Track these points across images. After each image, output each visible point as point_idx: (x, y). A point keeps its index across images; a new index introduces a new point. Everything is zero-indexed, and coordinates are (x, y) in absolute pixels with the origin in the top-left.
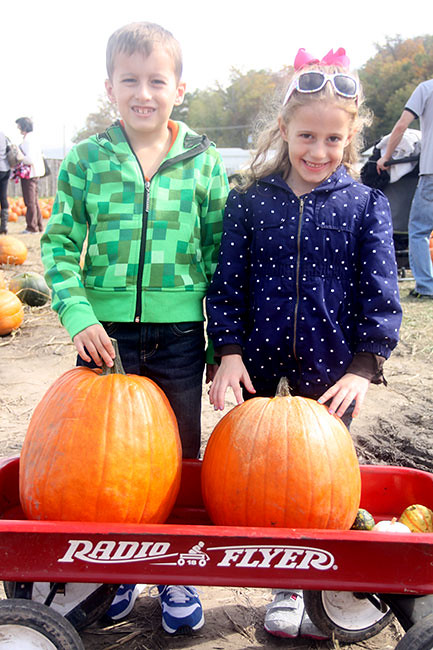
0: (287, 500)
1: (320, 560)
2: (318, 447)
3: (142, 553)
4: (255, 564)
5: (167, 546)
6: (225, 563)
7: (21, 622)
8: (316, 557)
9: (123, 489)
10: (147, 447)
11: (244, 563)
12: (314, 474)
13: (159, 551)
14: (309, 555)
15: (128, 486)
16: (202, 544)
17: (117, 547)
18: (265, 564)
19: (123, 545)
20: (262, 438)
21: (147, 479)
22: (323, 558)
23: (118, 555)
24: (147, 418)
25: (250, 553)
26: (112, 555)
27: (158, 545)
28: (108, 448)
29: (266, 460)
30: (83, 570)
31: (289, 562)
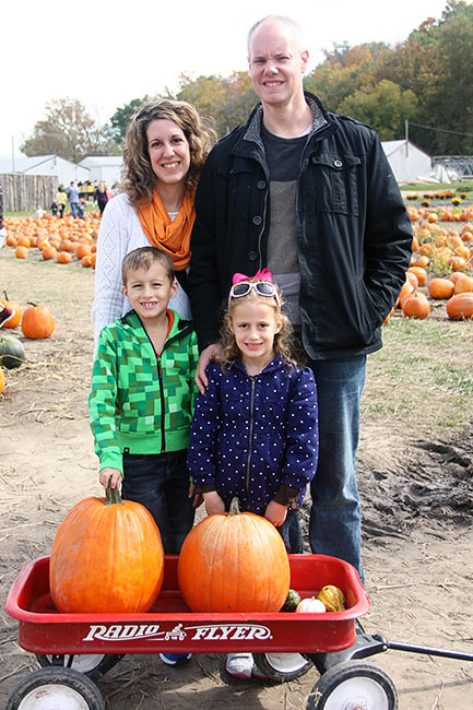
0: (239, 592)
1: (261, 633)
2: (259, 552)
3: (140, 633)
4: (217, 637)
5: (157, 627)
6: (197, 637)
7: (58, 682)
8: (258, 631)
9: (125, 588)
10: (140, 557)
11: (210, 637)
12: (257, 573)
13: (152, 631)
14: (254, 630)
15: (129, 586)
16: (181, 625)
17: (123, 629)
18: (224, 637)
19: (127, 628)
20: (220, 548)
21: (142, 580)
22: (263, 632)
23: (124, 634)
24: (140, 537)
25: (214, 630)
26: (120, 634)
27: (151, 627)
28: (115, 561)
29: (224, 564)
30: (100, 646)
31: (240, 635)
